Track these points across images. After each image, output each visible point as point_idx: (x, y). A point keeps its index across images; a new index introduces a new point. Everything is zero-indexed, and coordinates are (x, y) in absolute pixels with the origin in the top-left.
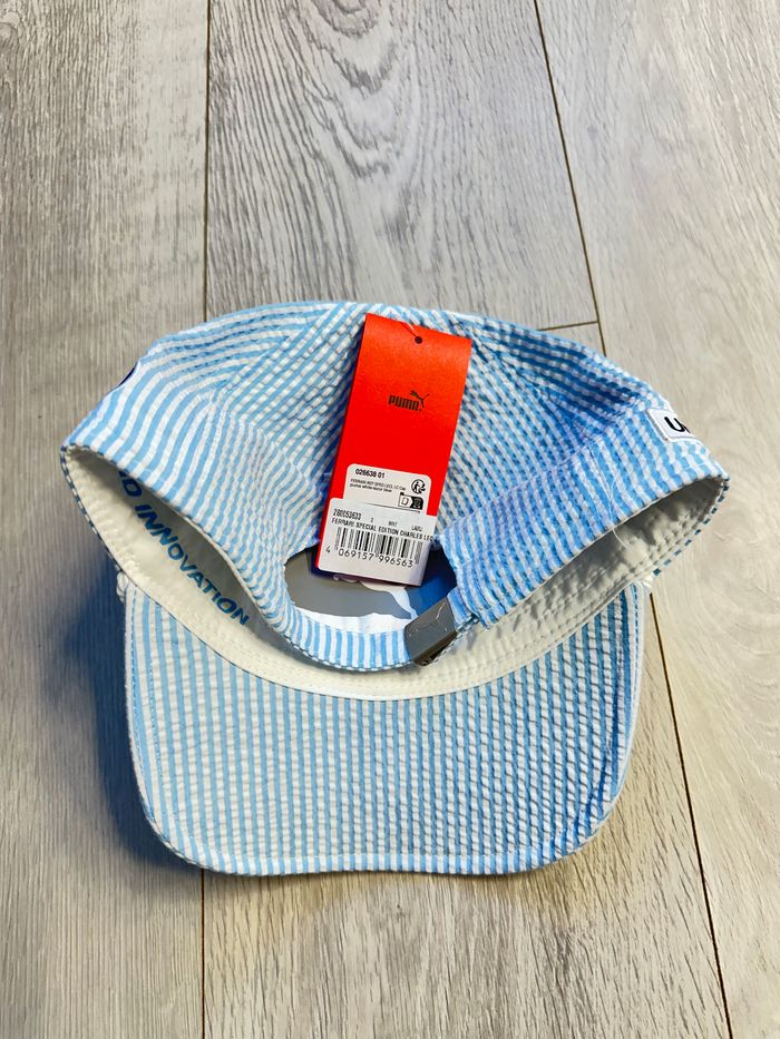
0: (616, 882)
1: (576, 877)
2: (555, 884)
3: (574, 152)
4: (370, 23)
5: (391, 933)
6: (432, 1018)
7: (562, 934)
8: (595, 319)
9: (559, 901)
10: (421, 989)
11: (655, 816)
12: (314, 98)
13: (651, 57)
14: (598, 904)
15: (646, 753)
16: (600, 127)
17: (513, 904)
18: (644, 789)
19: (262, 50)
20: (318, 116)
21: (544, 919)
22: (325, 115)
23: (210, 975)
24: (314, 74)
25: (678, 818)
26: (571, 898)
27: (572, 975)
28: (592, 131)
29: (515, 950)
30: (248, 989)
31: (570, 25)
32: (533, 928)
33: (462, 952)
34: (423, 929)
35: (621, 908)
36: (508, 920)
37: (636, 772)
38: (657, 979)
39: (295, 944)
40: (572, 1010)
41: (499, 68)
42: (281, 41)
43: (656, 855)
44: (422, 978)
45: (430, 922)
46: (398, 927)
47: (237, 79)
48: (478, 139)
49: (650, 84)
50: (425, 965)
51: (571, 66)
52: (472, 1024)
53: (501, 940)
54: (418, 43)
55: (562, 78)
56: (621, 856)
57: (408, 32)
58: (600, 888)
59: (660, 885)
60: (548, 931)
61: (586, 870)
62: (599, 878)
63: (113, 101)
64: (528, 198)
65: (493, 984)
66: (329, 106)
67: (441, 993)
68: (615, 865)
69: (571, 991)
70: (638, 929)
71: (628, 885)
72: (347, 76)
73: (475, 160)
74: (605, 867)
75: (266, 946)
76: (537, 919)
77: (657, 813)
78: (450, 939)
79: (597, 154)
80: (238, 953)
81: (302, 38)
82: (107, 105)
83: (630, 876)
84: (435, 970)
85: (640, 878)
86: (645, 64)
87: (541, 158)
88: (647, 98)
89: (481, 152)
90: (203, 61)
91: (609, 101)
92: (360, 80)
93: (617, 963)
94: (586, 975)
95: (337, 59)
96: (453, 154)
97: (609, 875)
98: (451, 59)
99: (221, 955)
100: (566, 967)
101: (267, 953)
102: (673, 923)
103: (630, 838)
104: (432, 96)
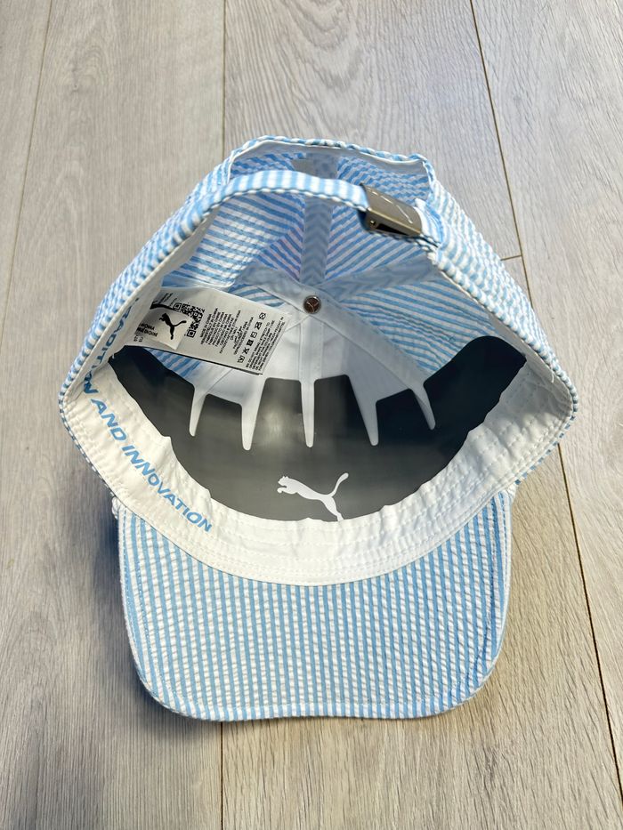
0: (533, 710)
1: (501, 704)
2: (484, 709)
3: (502, 118)
4: (342, 37)
5: (357, 740)
6: (387, 808)
7: (489, 749)
8: (519, 253)
9: (487, 722)
10: (379, 785)
11: (566, 658)
12: (301, 102)
13: (567, 31)
14: (518, 726)
15: (559, 607)
16: (524, 97)
17: (450, 723)
18: (557, 635)
19: (262, 70)
20: (303, 114)
21: (475, 736)
22: (307, 113)
23: (227, 764)
24: (300, 83)
25: (586, 660)
26: (496, 721)
27: (497, 782)
28: (517, 100)
29: (452, 759)
30: (253, 776)
31: (499, 14)
32: (466, 744)
33: (410, 758)
34: (380, 738)
35: (538, 732)
36: (446, 735)
37: (551, 622)
38: (567, 791)
39: (286, 744)
40: (497, 810)
41: (442, 58)
42: (275, 60)
43: (567, 690)
44: (380, 776)
45: (386, 734)
46: (362, 736)
47: (245, 94)
48: (425, 117)
49: (566, 54)
50: (382, 766)
51: (500, 48)
52: (418, 814)
53: (441, 751)
54: (378, 48)
55: (492, 60)
56: (538, 689)
57: (370, 40)
58: (520, 714)
59: (570, 714)
60: (478, 746)
61: (509, 699)
62: (519, 706)
63: (159, 122)
64: (464, 161)
65: (434, 785)
66: (311, 106)
67: (394, 789)
68: (533, 696)
69: (496, 794)
70: (552, 749)
71: (544, 712)
72: (324, 80)
73: (423, 135)
74: (524, 698)
75: (266, 744)
76: (469, 736)
77: (568, 656)
78: (401, 748)
79: (520, 118)
80: (246, 748)
81: (291, 56)
82: (155, 125)
83: (545, 706)
84: (389, 770)
85: (553, 707)
86: (562, 39)
87: (475, 127)
88: (564, 67)
89: (427, 128)
90: (220, 84)
91: (531, 73)
92: (335, 84)
93: (534, 775)
94: (508, 781)
95: (317, 68)
96: (405, 132)
97: (528, 704)
98: (403, 57)
99: (234, 748)
100: (492, 775)
101: (266, 749)
102: (581, 745)
103: (545, 675)
104: (389, 87)
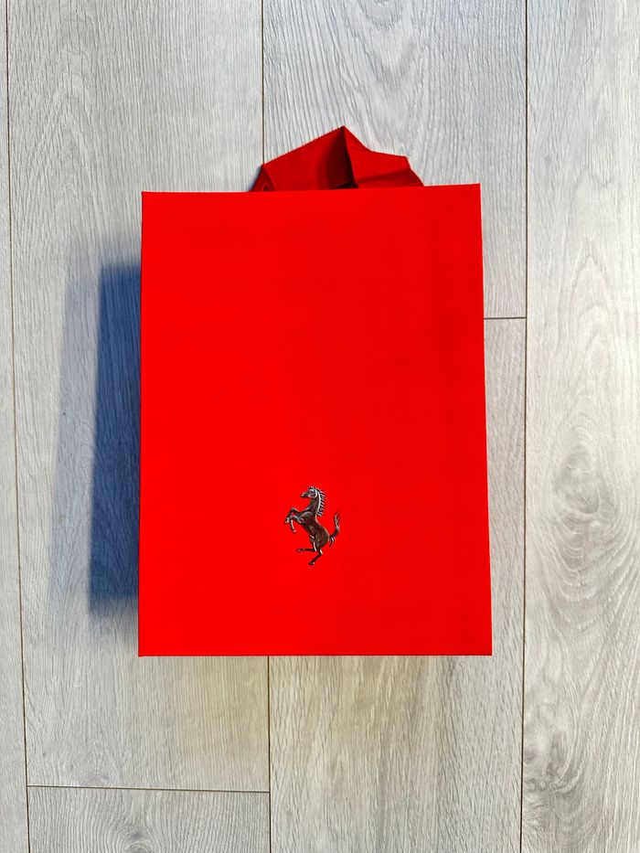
3: (533, 175)
4: (396, 18)
8: (524, 316)
10: (380, 680)
12: (348, 87)
13: (601, 97)
16: (554, 157)
20: (350, 105)
22: (355, 106)
24: (349, 63)
27: (454, 678)
28: (548, 159)
31: (549, 53)
38: (494, 682)
41: (491, 86)
42: (323, 21)
47: (287, 54)
48: (467, 150)
49: (596, 124)
51: (543, 93)
54: (432, 45)
55: (535, 106)
57: (425, 32)
64: (495, 212)
65: (415, 679)
66: (359, 97)
69: (452, 686)
72: (374, 70)
73: (463, 171)
79: (547, 182)
81: (340, 22)
84: (387, 672)
86: (596, 103)
87: (509, 178)
88: (592, 138)
89: (468, 165)
90: (258, 29)
91: (564, 134)
92: (384, 76)
93: (476, 674)
94: (461, 678)
95: (367, 50)
96: (448, 162)
98: (456, 70)
100: (451, 675)
102: (506, 658)
104: (437, 103)
